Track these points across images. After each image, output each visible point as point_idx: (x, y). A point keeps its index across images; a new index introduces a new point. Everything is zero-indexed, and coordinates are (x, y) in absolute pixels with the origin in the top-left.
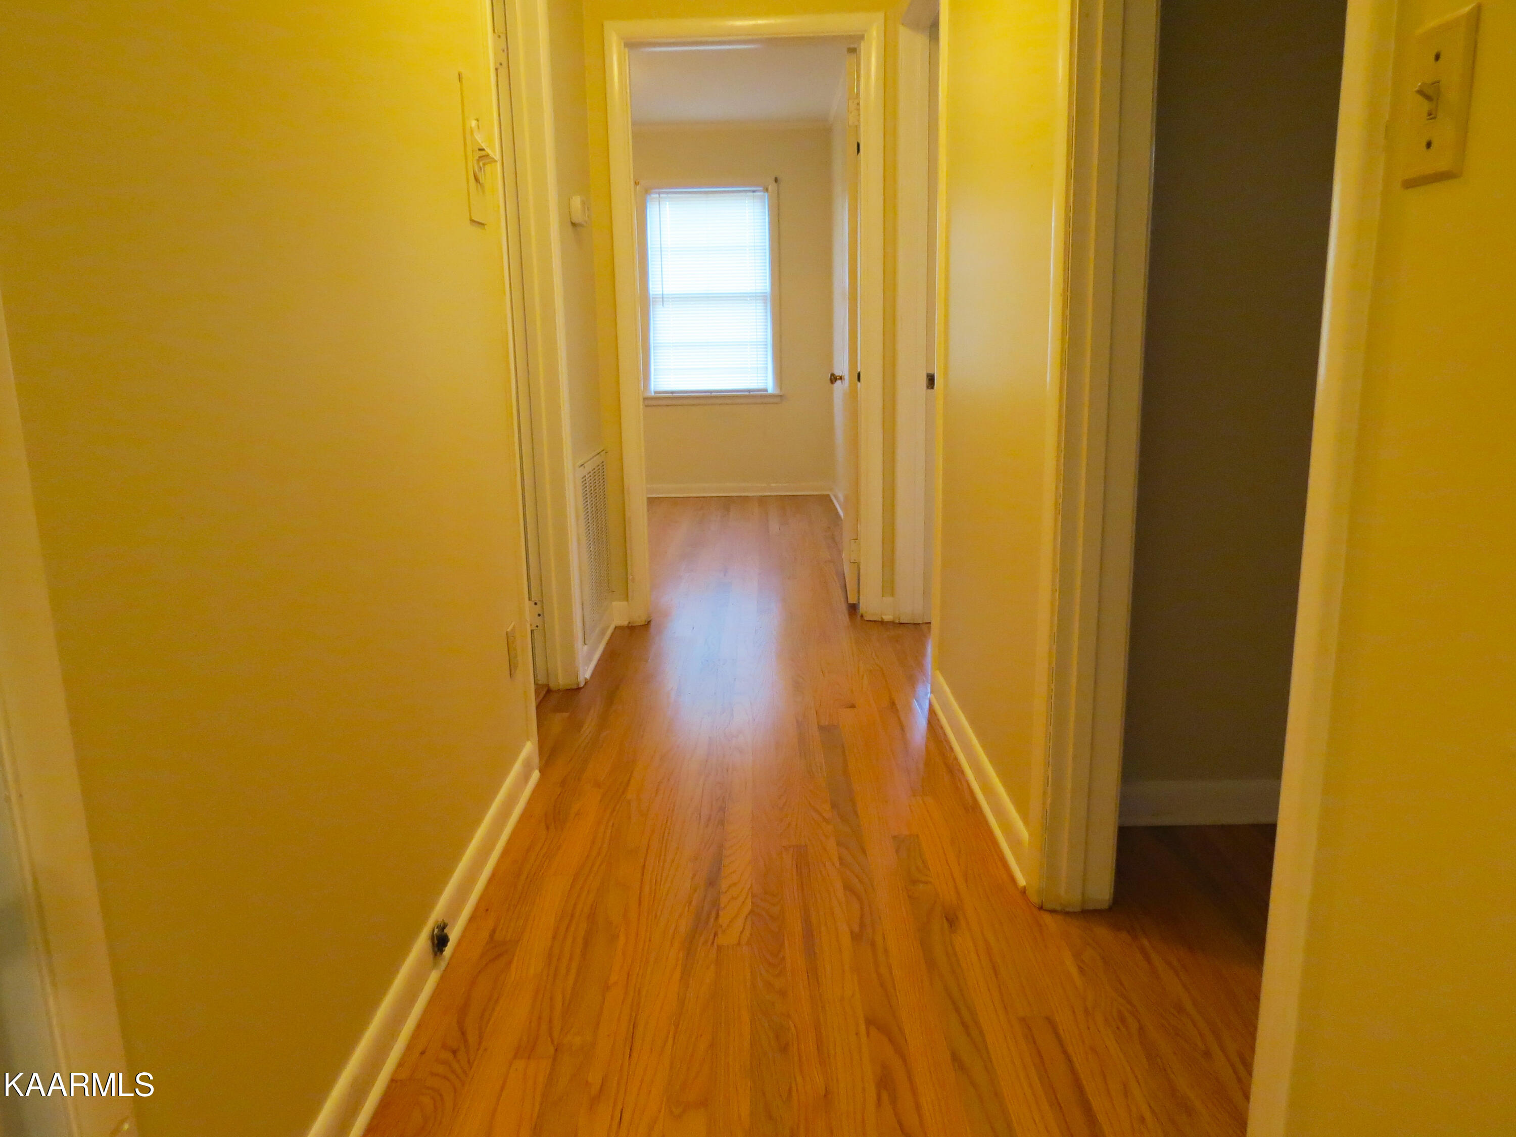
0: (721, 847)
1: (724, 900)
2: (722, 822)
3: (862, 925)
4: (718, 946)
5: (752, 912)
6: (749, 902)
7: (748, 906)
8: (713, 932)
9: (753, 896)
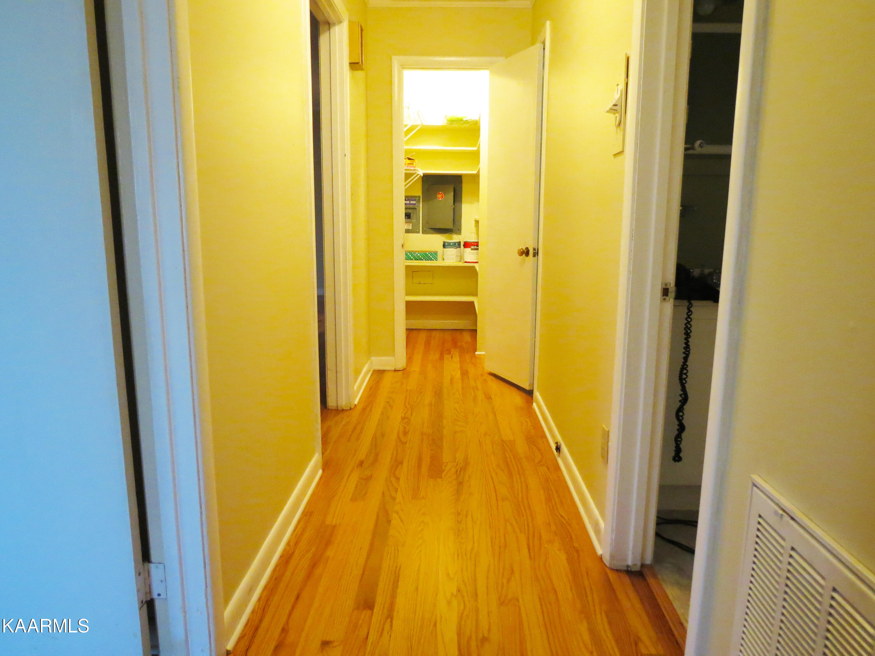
0: (457, 500)
1: (455, 476)
2: (459, 514)
3: (397, 466)
4: (455, 462)
5: (442, 472)
6: (443, 476)
7: (443, 474)
8: (458, 466)
9: (441, 477)
